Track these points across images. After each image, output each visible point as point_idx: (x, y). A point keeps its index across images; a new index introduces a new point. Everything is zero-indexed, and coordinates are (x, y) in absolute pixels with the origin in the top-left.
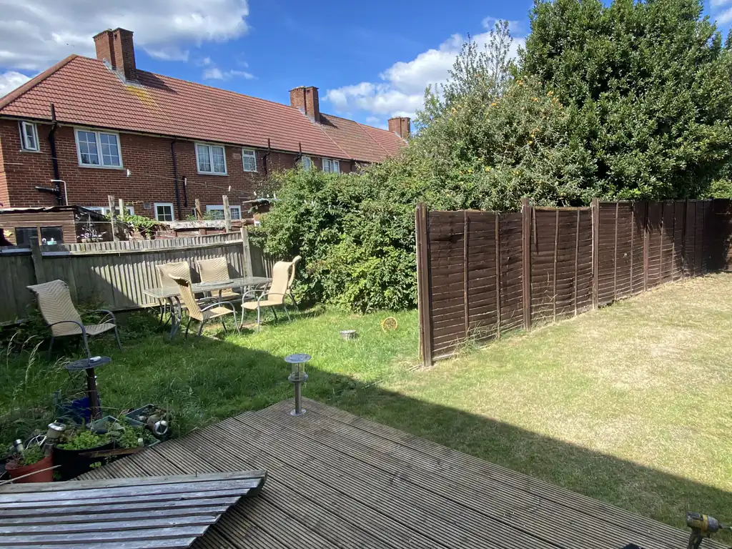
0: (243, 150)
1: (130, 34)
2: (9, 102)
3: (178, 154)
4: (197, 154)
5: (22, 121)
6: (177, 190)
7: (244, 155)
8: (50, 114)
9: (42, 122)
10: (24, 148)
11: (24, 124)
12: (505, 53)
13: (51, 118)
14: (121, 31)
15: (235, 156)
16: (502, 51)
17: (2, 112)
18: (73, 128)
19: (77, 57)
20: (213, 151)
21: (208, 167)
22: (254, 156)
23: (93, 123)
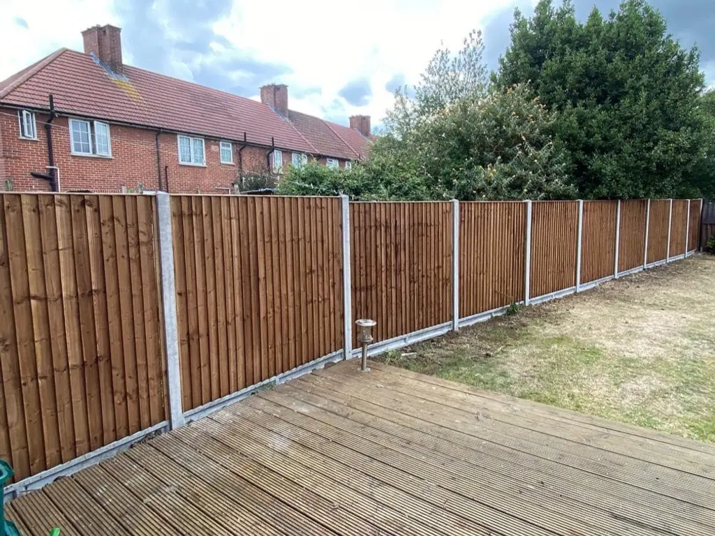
0: (221, 143)
1: (118, 30)
2: (9, 91)
3: (162, 145)
4: (179, 146)
5: (22, 110)
6: (160, 179)
7: (221, 147)
8: (48, 103)
9: (41, 112)
10: (23, 135)
11: (24, 112)
12: (477, 60)
13: (49, 108)
14: (109, 27)
15: (213, 148)
16: (474, 58)
17: (2, 101)
18: (67, 118)
19: (67, 50)
20: (194, 143)
21: (188, 157)
22: (230, 149)
23: (85, 114)
